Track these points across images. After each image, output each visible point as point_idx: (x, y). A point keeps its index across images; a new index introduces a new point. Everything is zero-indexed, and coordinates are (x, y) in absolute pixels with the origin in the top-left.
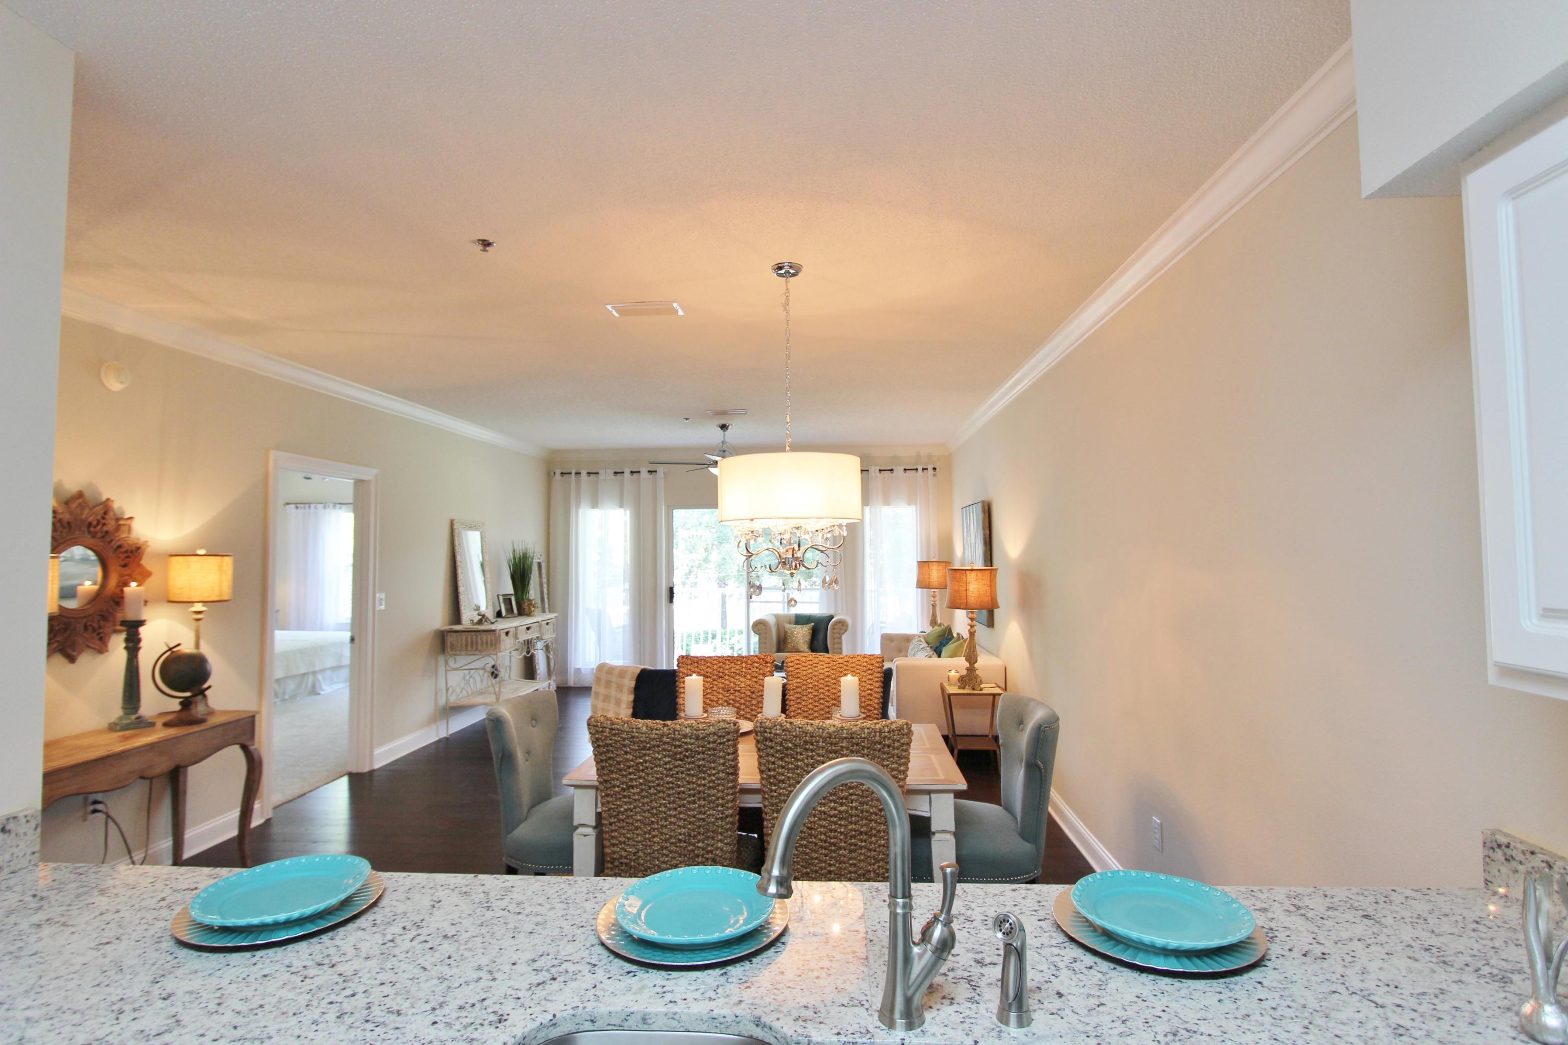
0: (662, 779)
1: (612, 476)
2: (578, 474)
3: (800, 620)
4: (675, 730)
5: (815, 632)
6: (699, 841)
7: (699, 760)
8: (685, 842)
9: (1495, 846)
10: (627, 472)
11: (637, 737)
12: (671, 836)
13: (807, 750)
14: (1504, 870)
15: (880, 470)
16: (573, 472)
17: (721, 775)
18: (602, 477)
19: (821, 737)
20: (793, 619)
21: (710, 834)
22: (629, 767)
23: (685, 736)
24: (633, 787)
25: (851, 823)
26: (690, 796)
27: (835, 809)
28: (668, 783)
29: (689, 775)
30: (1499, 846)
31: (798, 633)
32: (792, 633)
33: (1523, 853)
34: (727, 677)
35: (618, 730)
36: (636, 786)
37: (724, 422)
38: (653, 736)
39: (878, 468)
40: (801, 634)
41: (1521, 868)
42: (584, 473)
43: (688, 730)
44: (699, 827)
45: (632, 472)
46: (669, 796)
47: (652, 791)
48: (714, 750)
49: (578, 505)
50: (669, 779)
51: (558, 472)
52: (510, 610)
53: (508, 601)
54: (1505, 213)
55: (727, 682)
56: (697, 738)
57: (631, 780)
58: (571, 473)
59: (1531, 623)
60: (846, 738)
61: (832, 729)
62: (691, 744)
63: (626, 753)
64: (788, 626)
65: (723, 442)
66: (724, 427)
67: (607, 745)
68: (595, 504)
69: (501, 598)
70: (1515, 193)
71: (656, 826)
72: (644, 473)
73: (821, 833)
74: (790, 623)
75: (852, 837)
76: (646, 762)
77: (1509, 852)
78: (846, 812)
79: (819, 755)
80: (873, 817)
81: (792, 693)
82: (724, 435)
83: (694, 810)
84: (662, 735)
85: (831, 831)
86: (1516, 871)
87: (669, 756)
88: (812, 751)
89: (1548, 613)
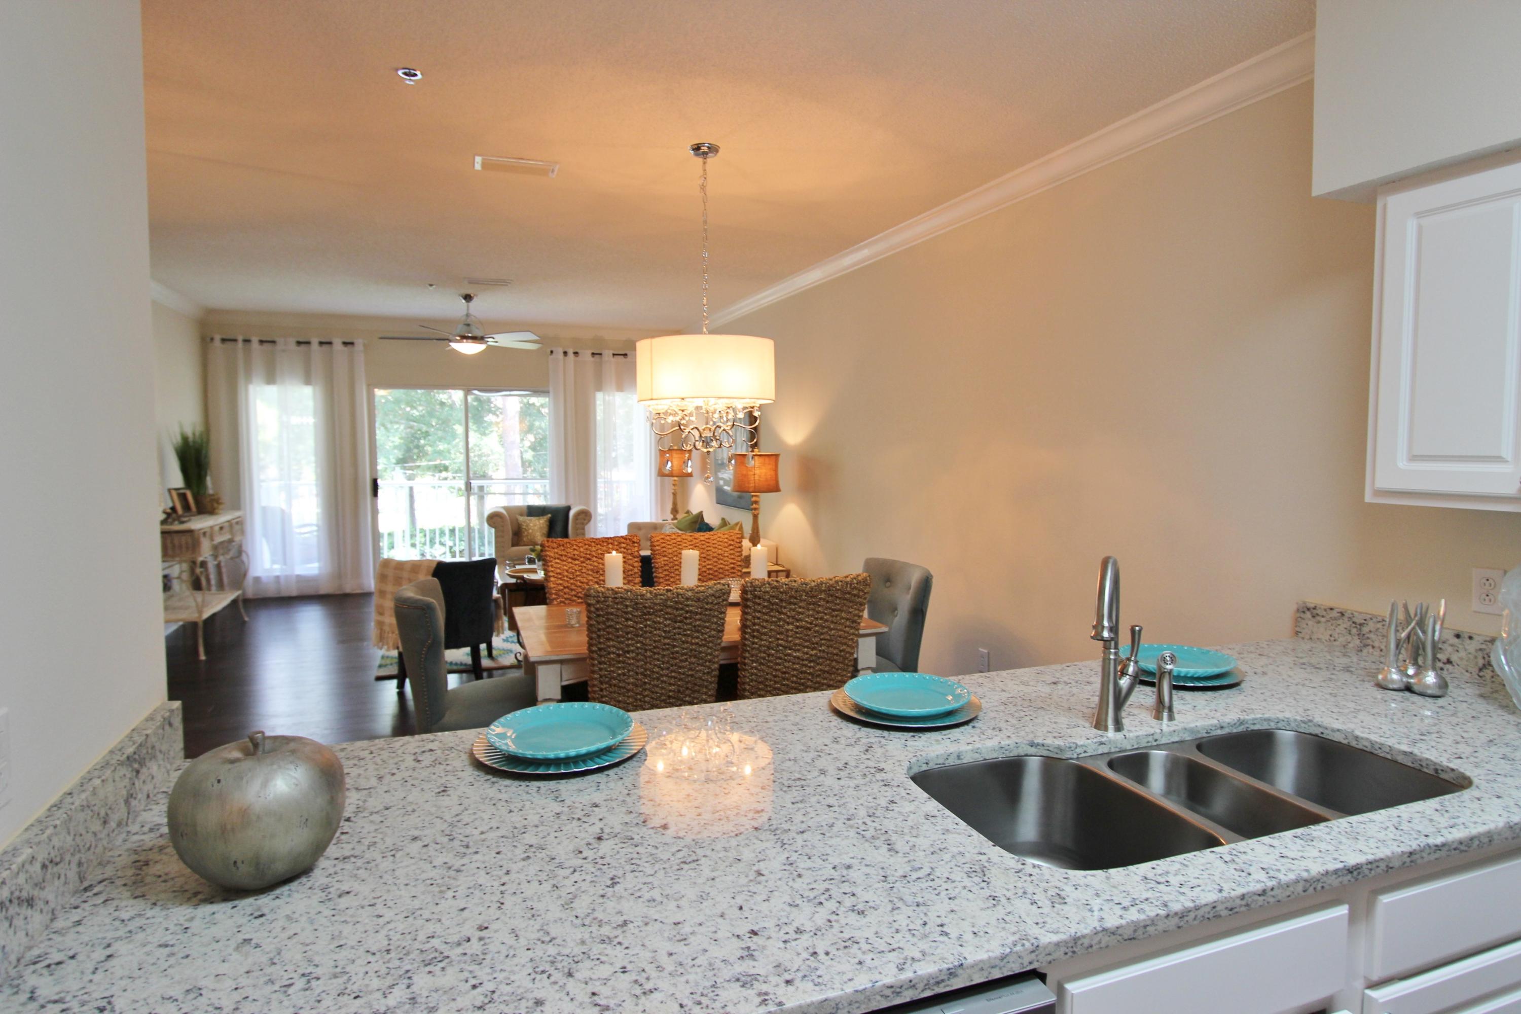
0: (659, 641)
1: (293, 346)
2: (247, 341)
3: (533, 511)
4: (678, 594)
5: (551, 524)
6: (686, 696)
7: (696, 620)
8: (674, 698)
9: (1305, 609)
10: (315, 341)
11: (641, 603)
12: (662, 694)
13: (791, 603)
14: (1310, 623)
15: (614, 355)
16: (240, 338)
17: (713, 633)
18: (280, 346)
19: (804, 591)
20: (526, 511)
21: (697, 688)
22: (627, 633)
23: (687, 599)
24: (628, 652)
25: (818, 664)
26: (683, 654)
27: (807, 653)
28: (665, 644)
29: (685, 635)
30: (1309, 609)
31: (535, 525)
32: (527, 526)
33: (1325, 610)
34: (595, 559)
35: (621, 598)
36: (633, 651)
37: (468, 292)
38: (658, 601)
39: (611, 352)
40: (537, 527)
41: (1323, 620)
42: (255, 340)
43: (690, 594)
44: (687, 683)
45: (321, 343)
46: (664, 656)
47: (649, 654)
48: (710, 610)
49: (249, 380)
50: (667, 641)
51: (218, 338)
52: (186, 507)
53: (183, 497)
54: (1411, 226)
55: (596, 564)
56: (699, 600)
57: (628, 645)
58: (235, 340)
59: (1402, 464)
60: (824, 591)
61: (813, 584)
62: (692, 606)
63: (627, 620)
64: (521, 519)
65: (468, 315)
66: (468, 298)
67: (608, 613)
68: (271, 379)
69: (174, 493)
70: (1419, 215)
71: (648, 686)
72: (338, 346)
73: (793, 676)
74: (522, 515)
75: (818, 676)
76: (646, 626)
77: (1315, 612)
78: (816, 655)
79: (800, 607)
80: (835, 657)
81: (660, 570)
82: (468, 307)
83: (684, 667)
84: (666, 600)
85: (801, 673)
86: (1319, 622)
87: (670, 619)
88: (795, 604)
89: (1414, 458)
